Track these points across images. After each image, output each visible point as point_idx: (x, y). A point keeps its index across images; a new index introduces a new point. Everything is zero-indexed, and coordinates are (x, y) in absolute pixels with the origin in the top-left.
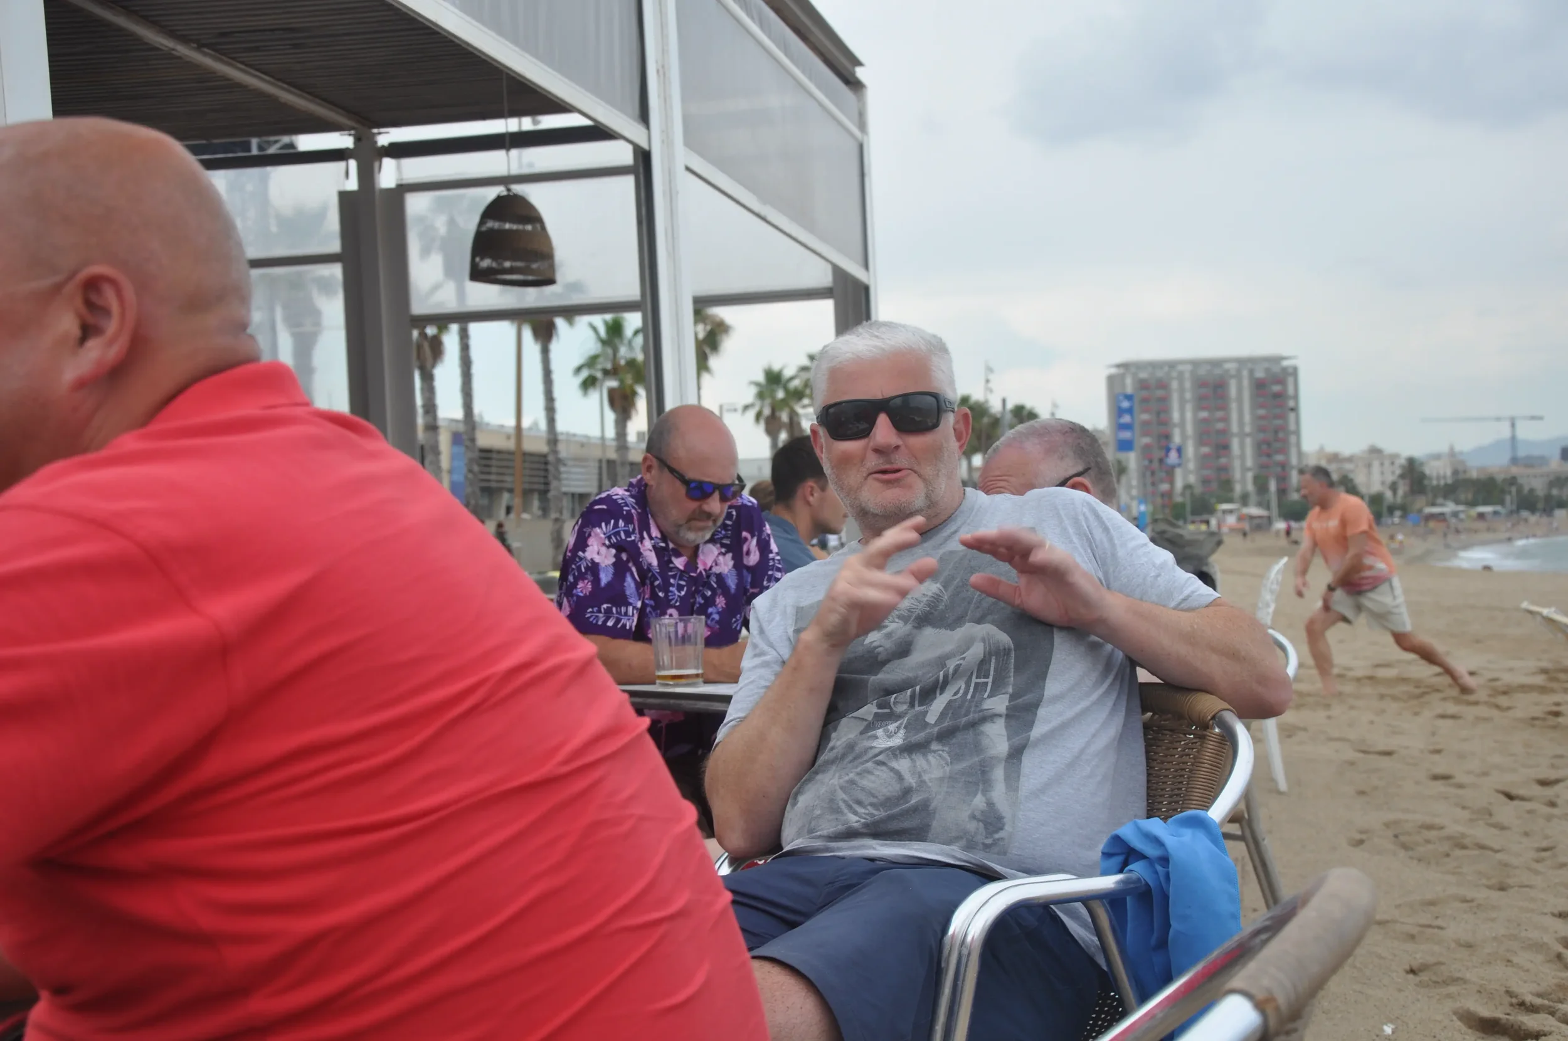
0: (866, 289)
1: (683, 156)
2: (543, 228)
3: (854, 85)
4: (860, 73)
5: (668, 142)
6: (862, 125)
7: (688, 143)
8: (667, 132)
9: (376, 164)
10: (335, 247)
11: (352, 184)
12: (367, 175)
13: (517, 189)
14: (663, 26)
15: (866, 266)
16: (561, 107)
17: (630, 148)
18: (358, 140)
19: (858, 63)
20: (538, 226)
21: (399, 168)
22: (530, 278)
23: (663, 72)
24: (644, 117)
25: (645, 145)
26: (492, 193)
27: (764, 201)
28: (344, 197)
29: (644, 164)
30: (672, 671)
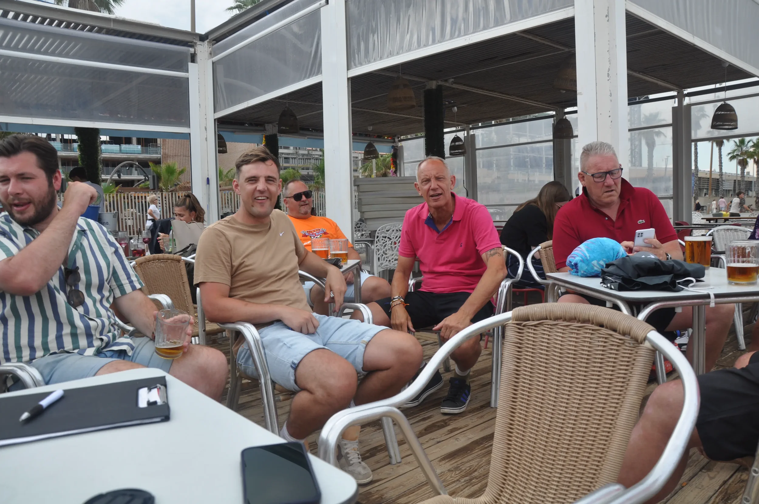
2: (735, 113)
9: (683, 99)
10: (670, 121)
11: (676, 105)
12: (680, 102)
13: (728, 102)
16: (751, 76)
18: (678, 93)
20: (733, 113)
21: (690, 99)
22: (730, 127)
26: (719, 104)
28: (674, 108)
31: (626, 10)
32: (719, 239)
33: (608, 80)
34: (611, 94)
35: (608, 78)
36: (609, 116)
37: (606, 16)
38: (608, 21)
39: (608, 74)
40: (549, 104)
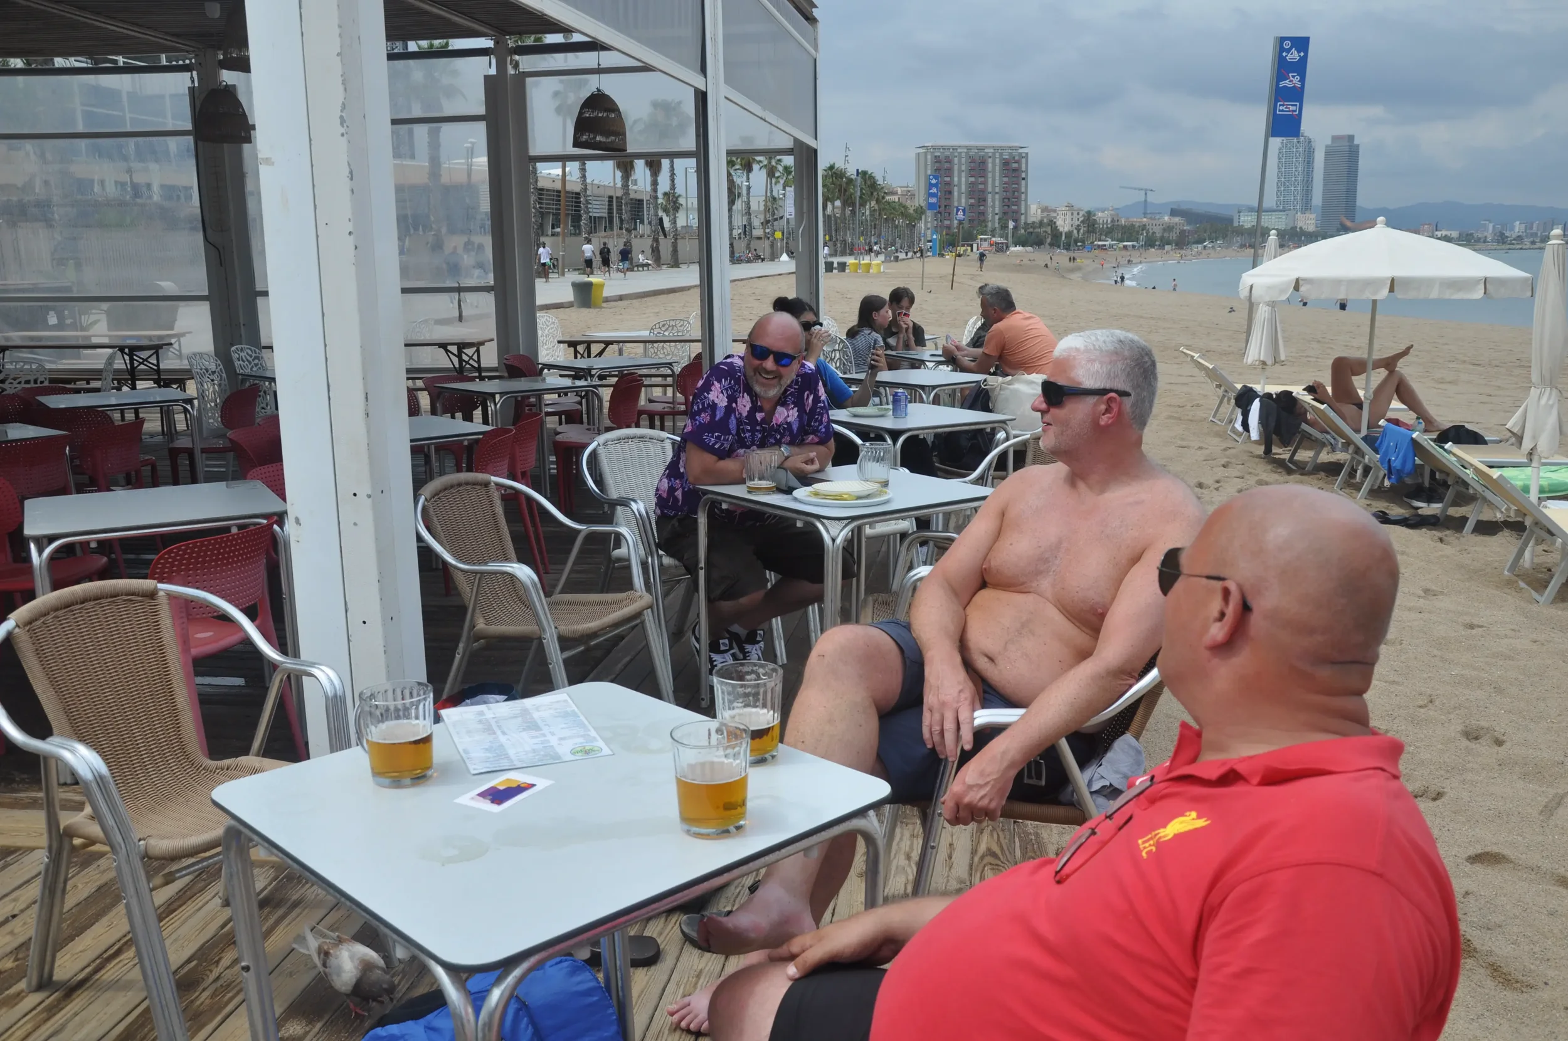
0: (816, 151)
1: (725, 90)
3: (811, 20)
4: (816, 13)
5: (716, 84)
6: (816, 48)
7: (726, 82)
8: (715, 78)
9: (509, 59)
10: (482, 110)
11: (493, 71)
12: (501, 66)
14: (715, 9)
15: (816, 139)
17: (692, 90)
18: (497, 43)
19: (816, 7)
23: (714, 39)
24: (703, 70)
25: (702, 88)
28: (487, 78)
29: (702, 98)
30: (757, 483)
32: (610, 464)
33: (343, 135)
39: (342, 118)
40: (173, 35)
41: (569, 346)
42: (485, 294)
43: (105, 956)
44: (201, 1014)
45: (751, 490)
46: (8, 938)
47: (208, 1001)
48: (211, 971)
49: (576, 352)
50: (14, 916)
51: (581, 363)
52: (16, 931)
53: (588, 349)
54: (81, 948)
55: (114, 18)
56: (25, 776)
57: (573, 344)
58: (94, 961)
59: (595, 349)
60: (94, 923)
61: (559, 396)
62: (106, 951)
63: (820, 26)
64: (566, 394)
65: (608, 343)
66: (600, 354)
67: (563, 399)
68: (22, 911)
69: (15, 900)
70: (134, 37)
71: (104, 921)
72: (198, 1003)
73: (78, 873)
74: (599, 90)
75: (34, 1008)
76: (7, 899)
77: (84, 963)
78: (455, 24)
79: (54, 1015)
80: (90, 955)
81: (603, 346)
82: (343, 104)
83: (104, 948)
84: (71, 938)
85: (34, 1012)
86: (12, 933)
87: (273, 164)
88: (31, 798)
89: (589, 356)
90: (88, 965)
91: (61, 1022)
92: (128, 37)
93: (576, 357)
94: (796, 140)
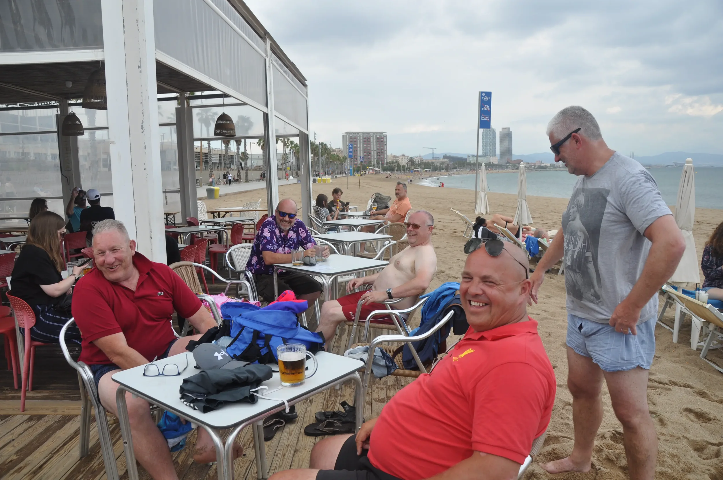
0: (308, 135)
1: (275, 113)
2: (232, 122)
3: (305, 85)
4: (306, 83)
5: (271, 111)
6: (307, 96)
7: (275, 110)
8: (271, 108)
9: (185, 101)
10: (174, 121)
11: (179, 106)
12: (183, 104)
14: (271, 82)
15: (308, 131)
17: (262, 112)
18: (181, 95)
19: (307, 80)
22: (229, 135)
23: (270, 94)
24: (267, 105)
25: (266, 112)
27: (289, 119)
28: (176, 108)
29: (266, 116)
30: (296, 262)
31: (156, 60)
32: (236, 258)
34: (145, 146)
35: (142, 131)
36: (145, 169)
37: (139, 67)
38: (140, 72)
39: (142, 126)
40: (51, 94)
41: (211, 214)
42: (176, 194)
43: (53, 452)
44: (95, 471)
45: (294, 265)
46: (12, 448)
47: (97, 467)
48: (96, 456)
49: (214, 216)
50: (13, 440)
51: (217, 220)
52: (15, 445)
53: (219, 214)
54: (42, 450)
55: (27, 88)
56: (8, 388)
57: (213, 213)
58: (49, 455)
59: (222, 214)
60: (46, 441)
61: (208, 233)
62: (53, 451)
63: (309, 87)
64: (210, 233)
65: (227, 212)
66: (224, 217)
67: (209, 235)
68: (16, 438)
69: (12, 434)
70: (35, 95)
71: (50, 440)
72: (93, 467)
73: (37, 423)
74: (224, 113)
75: (28, 473)
76: (9, 434)
77: (45, 456)
78: (165, 88)
79: (37, 474)
80: (47, 452)
81: (225, 213)
82: (143, 121)
83: (52, 450)
84: (38, 447)
85: (28, 474)
86: (13, 446)
87: (115, 144)
88: (12, 396)
89: (219, 217)
90: (47, 456)
91: (40, 477)
92: (33, 95)
93: (214, 218)
94: (300, 131)
